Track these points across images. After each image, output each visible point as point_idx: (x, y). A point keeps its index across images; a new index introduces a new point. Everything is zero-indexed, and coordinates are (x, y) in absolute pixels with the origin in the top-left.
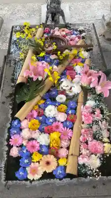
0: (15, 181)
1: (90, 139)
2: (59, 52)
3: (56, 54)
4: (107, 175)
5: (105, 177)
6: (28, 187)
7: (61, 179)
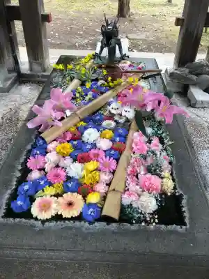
0: (18, 219)
1: (142, 173)
2: (110, 78)
3: (106, 81)
4: (167, 224)
5: (163, 226)
6: (38, 229)
7: (91, 223)
